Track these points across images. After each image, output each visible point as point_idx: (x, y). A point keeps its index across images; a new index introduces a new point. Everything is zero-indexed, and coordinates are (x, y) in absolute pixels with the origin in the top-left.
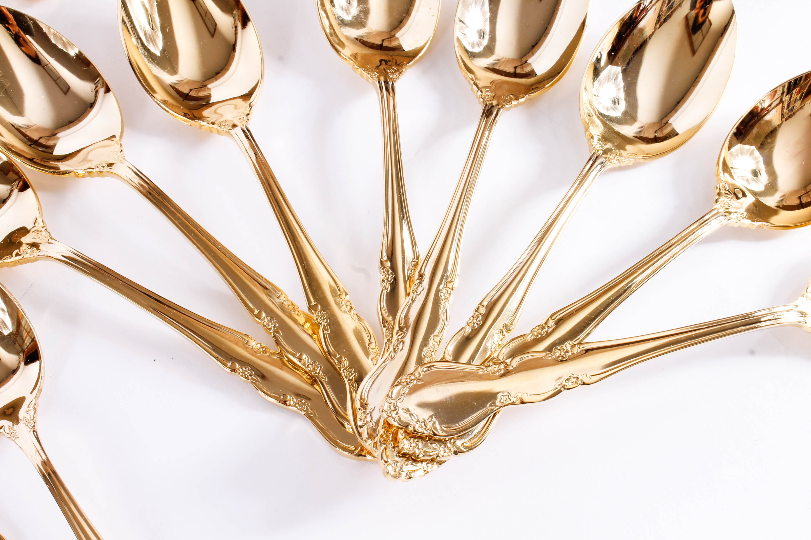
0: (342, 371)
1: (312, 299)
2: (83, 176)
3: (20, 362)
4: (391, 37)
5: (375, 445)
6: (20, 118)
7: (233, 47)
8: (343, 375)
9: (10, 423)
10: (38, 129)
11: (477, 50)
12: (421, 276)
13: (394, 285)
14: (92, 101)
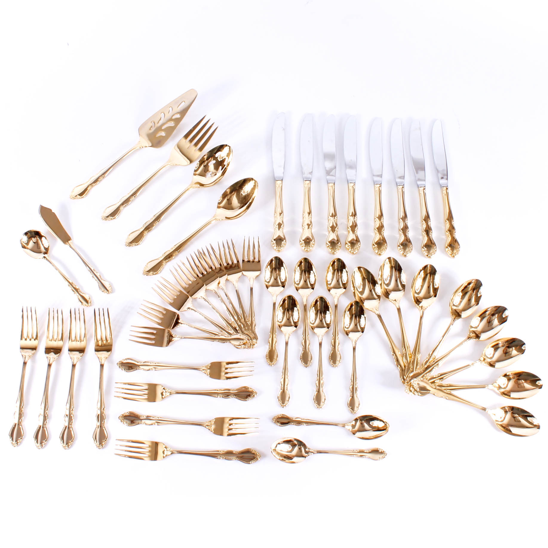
4: (461, 312)
5: (407, 385)
6: (388, 288)
7: (430, 298)
11: (473, 326)
12: (434, 361)
14: (400, 290)
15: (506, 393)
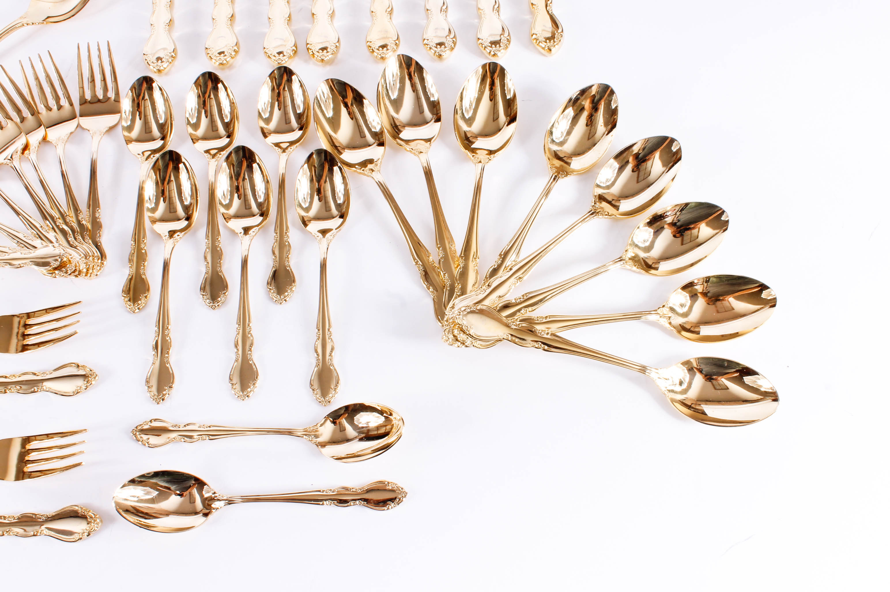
0: (456, 289)
1: (463, 253)
2: (408, 151)
3: (338, 215)
6: (396, 115)
7: (500, 130)
8: (456, 291)
9: (322, 237)
10: (400, 122)
11: (602, 185)
12: (511, 269)
13: (500, 266)
14: (428, 122)
15: (688, 327)
